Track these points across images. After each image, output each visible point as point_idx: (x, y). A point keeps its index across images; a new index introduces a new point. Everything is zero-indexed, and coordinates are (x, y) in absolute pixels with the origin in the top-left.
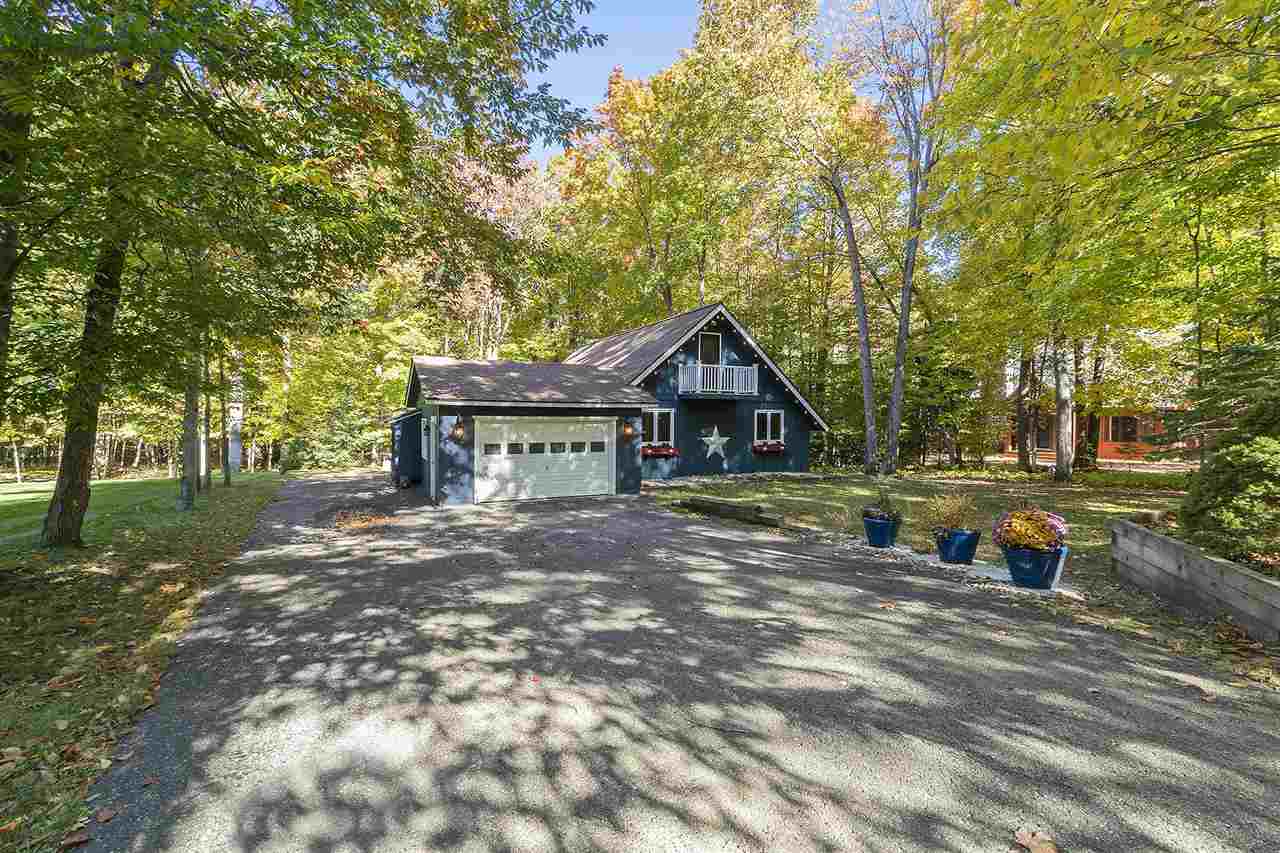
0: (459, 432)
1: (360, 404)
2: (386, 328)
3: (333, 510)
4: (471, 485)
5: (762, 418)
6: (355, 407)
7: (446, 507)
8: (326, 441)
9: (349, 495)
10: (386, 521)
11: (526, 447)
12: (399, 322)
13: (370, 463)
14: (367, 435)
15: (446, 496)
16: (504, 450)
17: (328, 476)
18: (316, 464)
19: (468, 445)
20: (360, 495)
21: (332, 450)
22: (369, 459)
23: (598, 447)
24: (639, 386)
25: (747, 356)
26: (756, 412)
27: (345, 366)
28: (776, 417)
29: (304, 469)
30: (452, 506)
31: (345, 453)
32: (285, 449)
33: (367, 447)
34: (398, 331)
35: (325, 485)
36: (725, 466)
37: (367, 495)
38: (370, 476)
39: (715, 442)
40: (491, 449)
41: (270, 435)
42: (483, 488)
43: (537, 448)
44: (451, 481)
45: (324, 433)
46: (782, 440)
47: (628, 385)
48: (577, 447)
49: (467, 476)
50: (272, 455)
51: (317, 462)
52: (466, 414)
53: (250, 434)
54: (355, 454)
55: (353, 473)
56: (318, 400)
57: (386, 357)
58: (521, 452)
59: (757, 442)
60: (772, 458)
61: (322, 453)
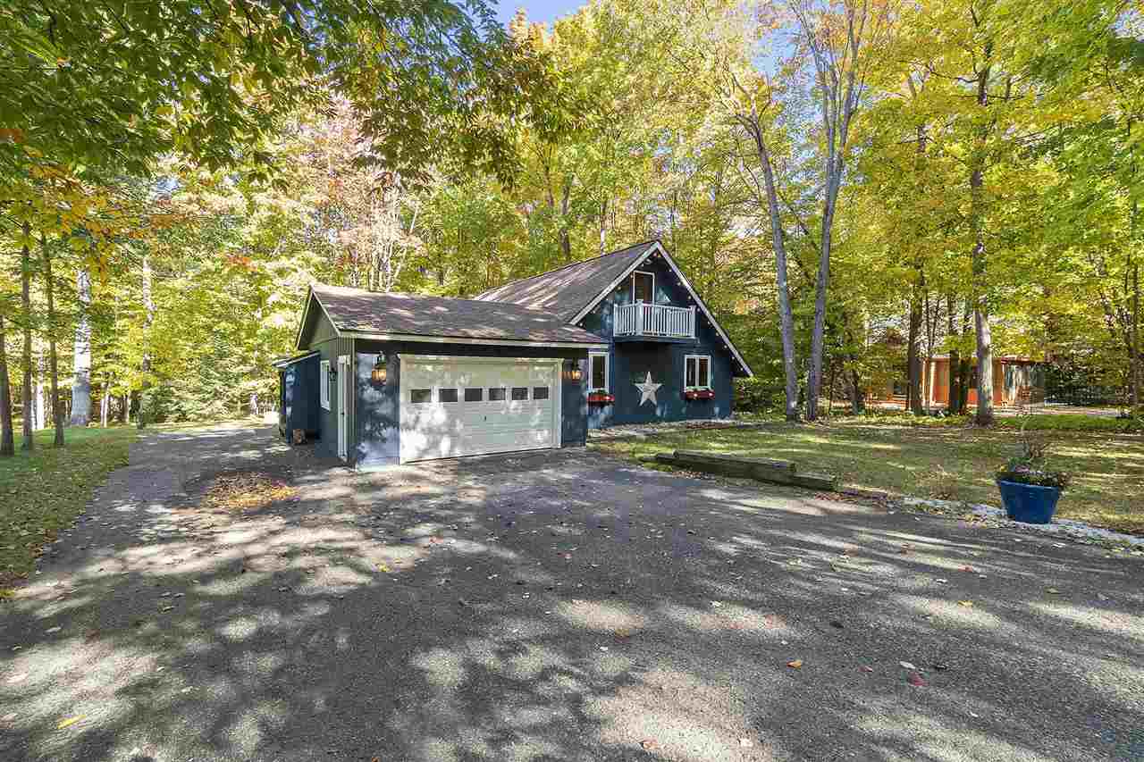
0: (382, 374)
1: (239, 351)
2: (270, 267)
3: (207, 477)
4: (397, 440)
5: (691, 362)
6: (231, 354)
7: (364, 469)
8: (197, 391)
9: (228, 455)
10: (284, 492)
11: (460, 394)
12: (284, 262)
13: (247, 415)
14: (246, 384)
15: (364, 456)
16: (435, 397)
17: (199, 431)
18: (183, 417)
19: (392, 390)
20: (243, 454)
21: (204, 401)
22: (247, 410)
23: (541, 393)
24: (577, 325)
25: (680, 298)
26: (686, 357)
27: (218, 308)
28: (703, 363)
29: (170, 422)
30: (374, 468)
31: (219, 404)
32: (146, 399)
33: (244, 398)
34: (281, 272)
35: (197, 441)
36: (658, 412)
37: (251, 454)
38: (251, 430)
39: (648, 389)
40: (419, 396)
41: (127, 384)
42: (411, 443)
43: (474, 395)
44: (370, 437)
45: (194, 382)
46: (709, 387)
47: (567, 325)
48: (519, 394)
49: (390, 429)
50: (131, 407)
51: (184, 414)
52: (390, 350)
53: (103, 385)
54: (230, 406)
55: (230, 426)
56: (185, 347)
57: (270, 301)
58: (455, 400)
59: (687, 389)
60: (700, 405)
61: (191, 404)
